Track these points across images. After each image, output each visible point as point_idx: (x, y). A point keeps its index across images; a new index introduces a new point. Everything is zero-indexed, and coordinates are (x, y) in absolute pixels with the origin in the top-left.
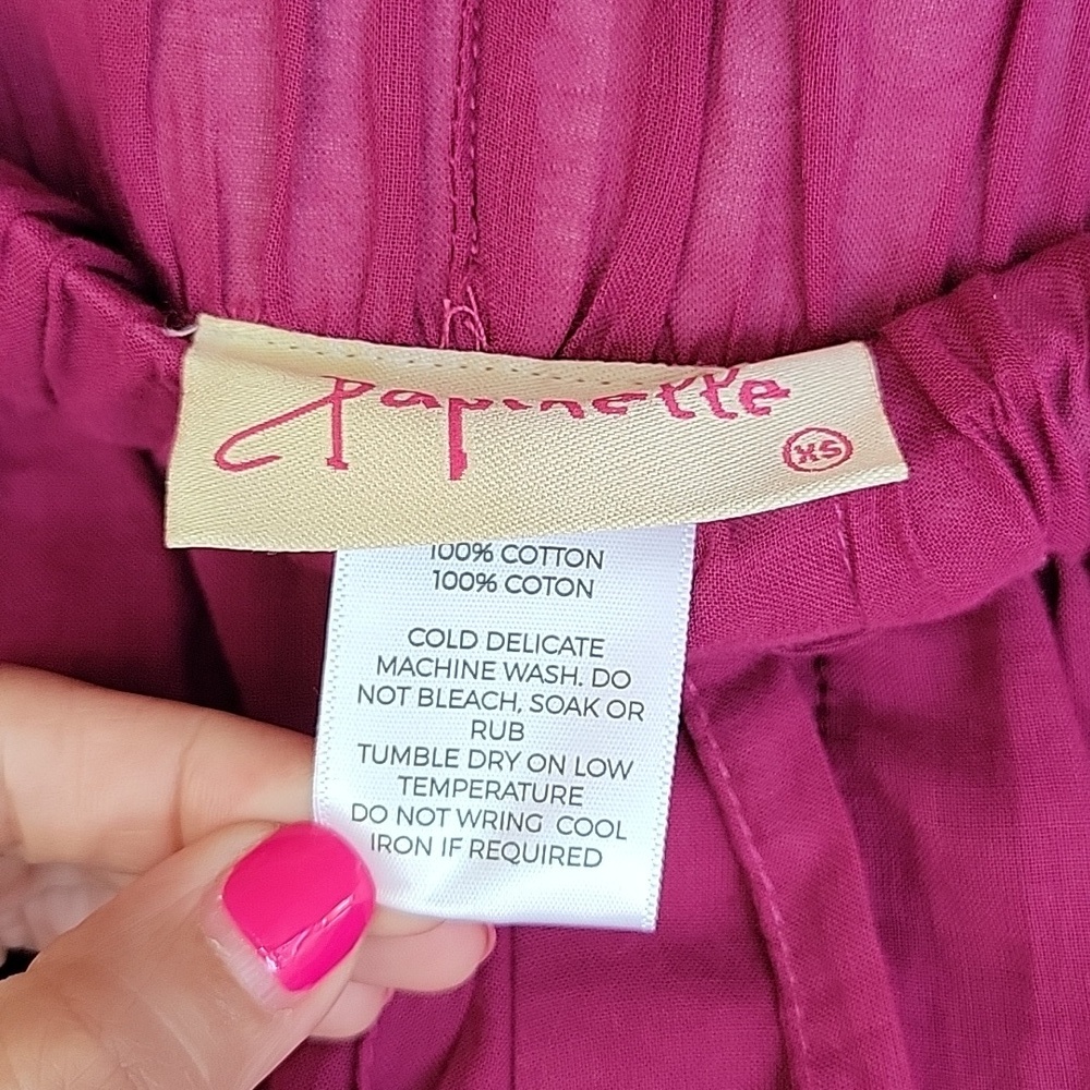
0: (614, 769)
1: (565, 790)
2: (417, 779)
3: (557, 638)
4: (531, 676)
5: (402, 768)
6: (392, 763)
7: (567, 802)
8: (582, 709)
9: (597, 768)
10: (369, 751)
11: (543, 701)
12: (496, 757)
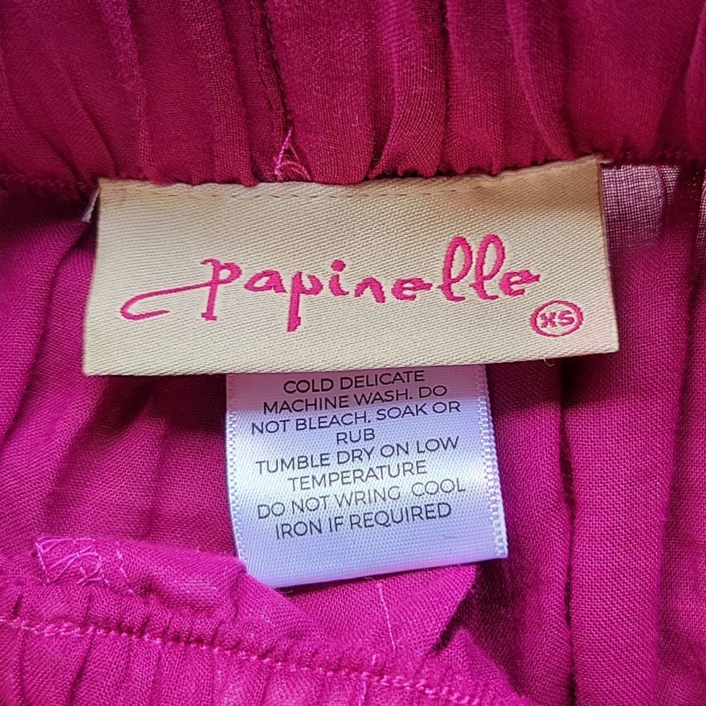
0: (445, 443)
1: (412, 465)
2: (302, 478)
3: (390, 375)
4: (374, 400)
5: (290, 473)
6: (282, 470)
7: (416, 472)
8: (415, 412)
9: (433, 445)
10: (264, 465)
11: (386, 413)
12: (356, 454)
